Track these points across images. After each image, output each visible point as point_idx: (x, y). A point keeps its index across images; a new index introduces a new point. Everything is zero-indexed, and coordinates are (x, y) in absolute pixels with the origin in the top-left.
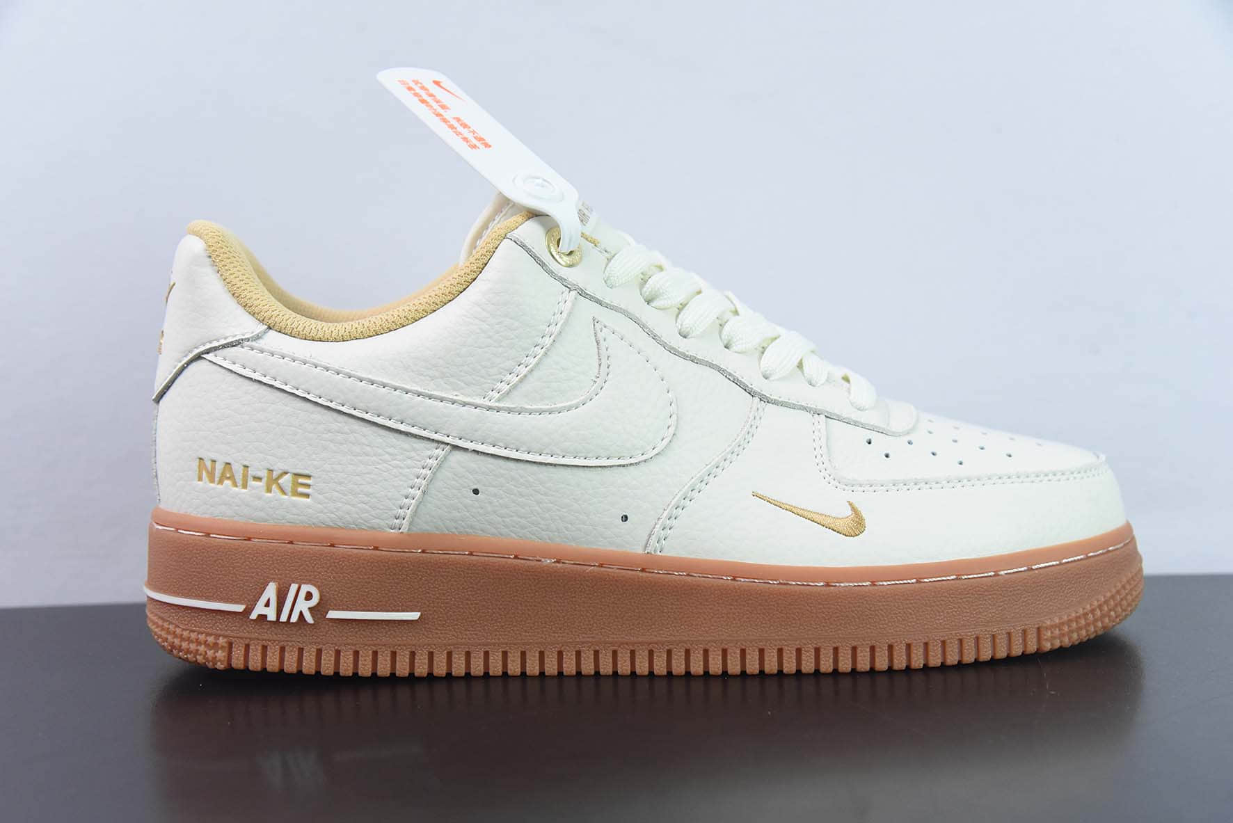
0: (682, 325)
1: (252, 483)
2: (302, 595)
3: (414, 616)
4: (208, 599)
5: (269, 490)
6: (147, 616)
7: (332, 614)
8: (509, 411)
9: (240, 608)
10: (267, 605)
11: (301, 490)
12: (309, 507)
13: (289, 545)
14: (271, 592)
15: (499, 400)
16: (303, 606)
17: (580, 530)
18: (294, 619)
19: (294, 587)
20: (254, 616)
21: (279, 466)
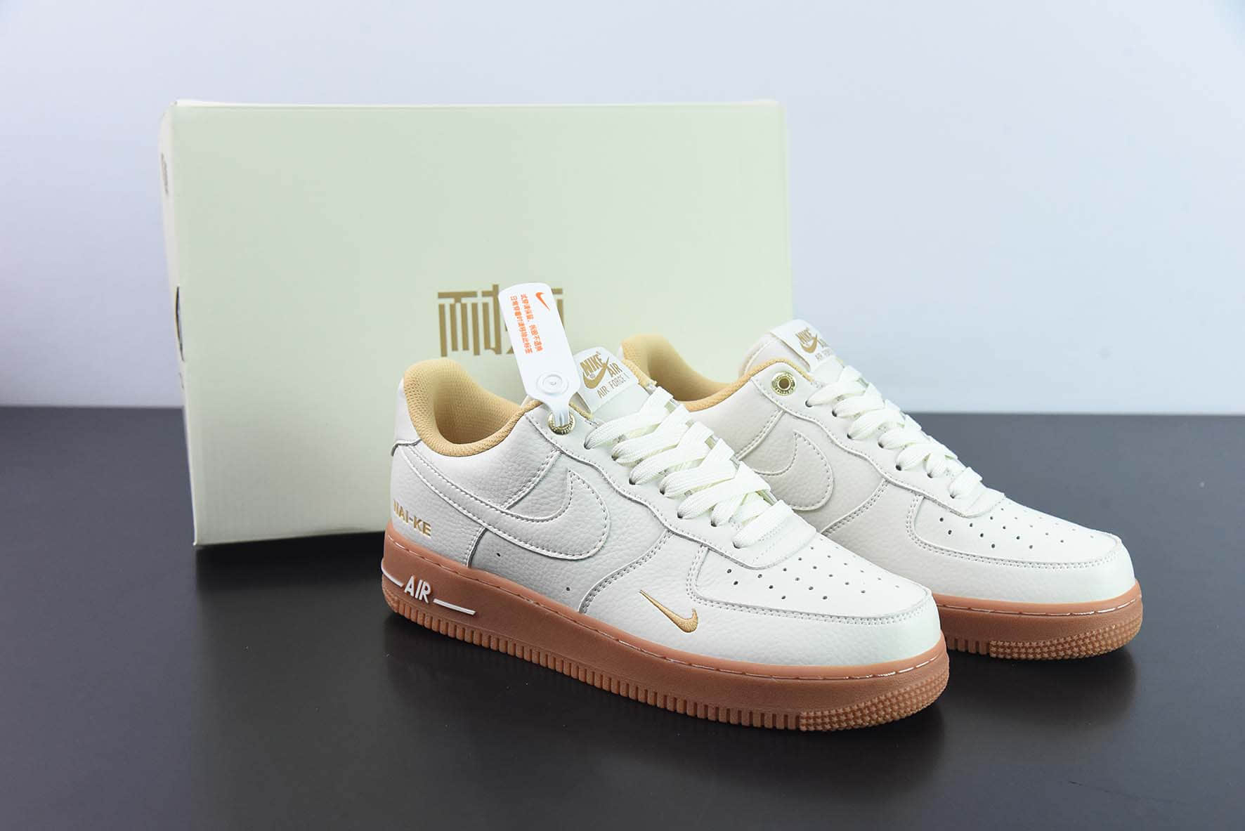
0: (632, 475)
1: (409, 521)
2: (424, 587)
3: (472, 612)
4: (392, 575)
5: (415, 527)
6: (382, 573)
7: (436, 601)
8: (512, 516)
9: (401, 585)
10: (411, 587)
11: (427, 531)
12: (429, 540)
13: (421, 559)
14: (412, 581)
15: (508, 509)
16: (424, 593)
17: (547, 589)
18: (421, 598)
19: (421, 581)
20: (406, 591)
21: (419, 517)
